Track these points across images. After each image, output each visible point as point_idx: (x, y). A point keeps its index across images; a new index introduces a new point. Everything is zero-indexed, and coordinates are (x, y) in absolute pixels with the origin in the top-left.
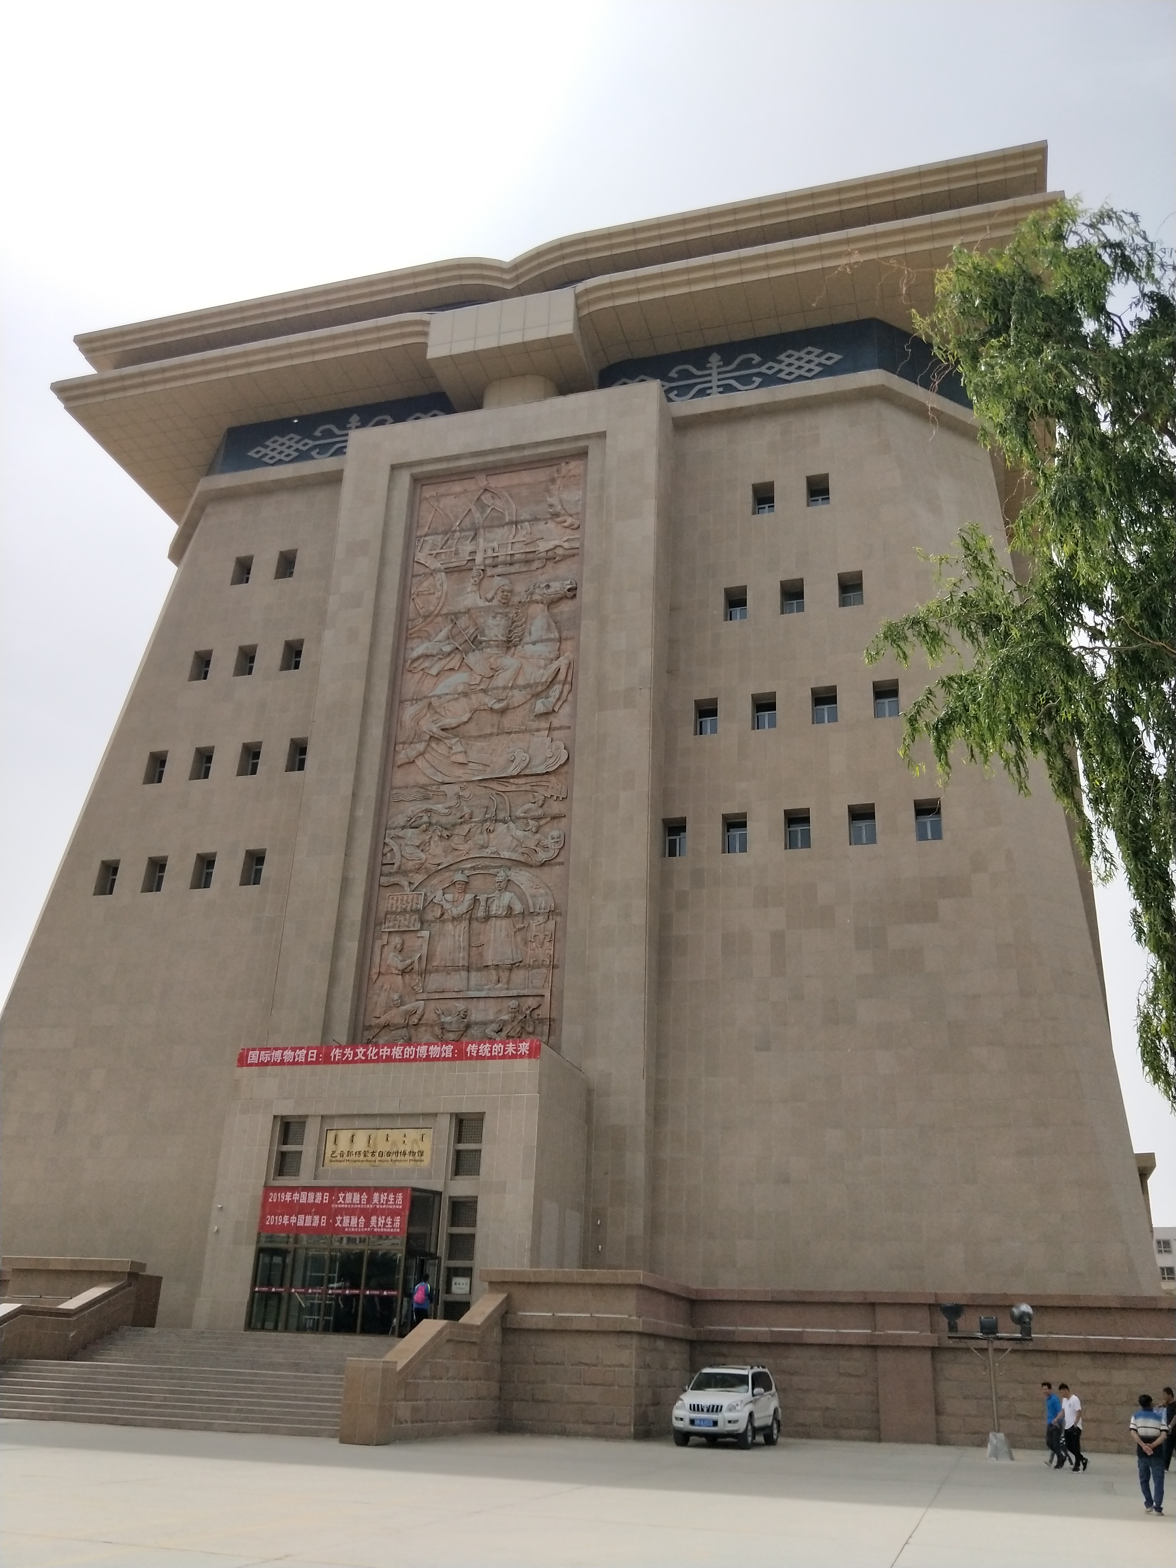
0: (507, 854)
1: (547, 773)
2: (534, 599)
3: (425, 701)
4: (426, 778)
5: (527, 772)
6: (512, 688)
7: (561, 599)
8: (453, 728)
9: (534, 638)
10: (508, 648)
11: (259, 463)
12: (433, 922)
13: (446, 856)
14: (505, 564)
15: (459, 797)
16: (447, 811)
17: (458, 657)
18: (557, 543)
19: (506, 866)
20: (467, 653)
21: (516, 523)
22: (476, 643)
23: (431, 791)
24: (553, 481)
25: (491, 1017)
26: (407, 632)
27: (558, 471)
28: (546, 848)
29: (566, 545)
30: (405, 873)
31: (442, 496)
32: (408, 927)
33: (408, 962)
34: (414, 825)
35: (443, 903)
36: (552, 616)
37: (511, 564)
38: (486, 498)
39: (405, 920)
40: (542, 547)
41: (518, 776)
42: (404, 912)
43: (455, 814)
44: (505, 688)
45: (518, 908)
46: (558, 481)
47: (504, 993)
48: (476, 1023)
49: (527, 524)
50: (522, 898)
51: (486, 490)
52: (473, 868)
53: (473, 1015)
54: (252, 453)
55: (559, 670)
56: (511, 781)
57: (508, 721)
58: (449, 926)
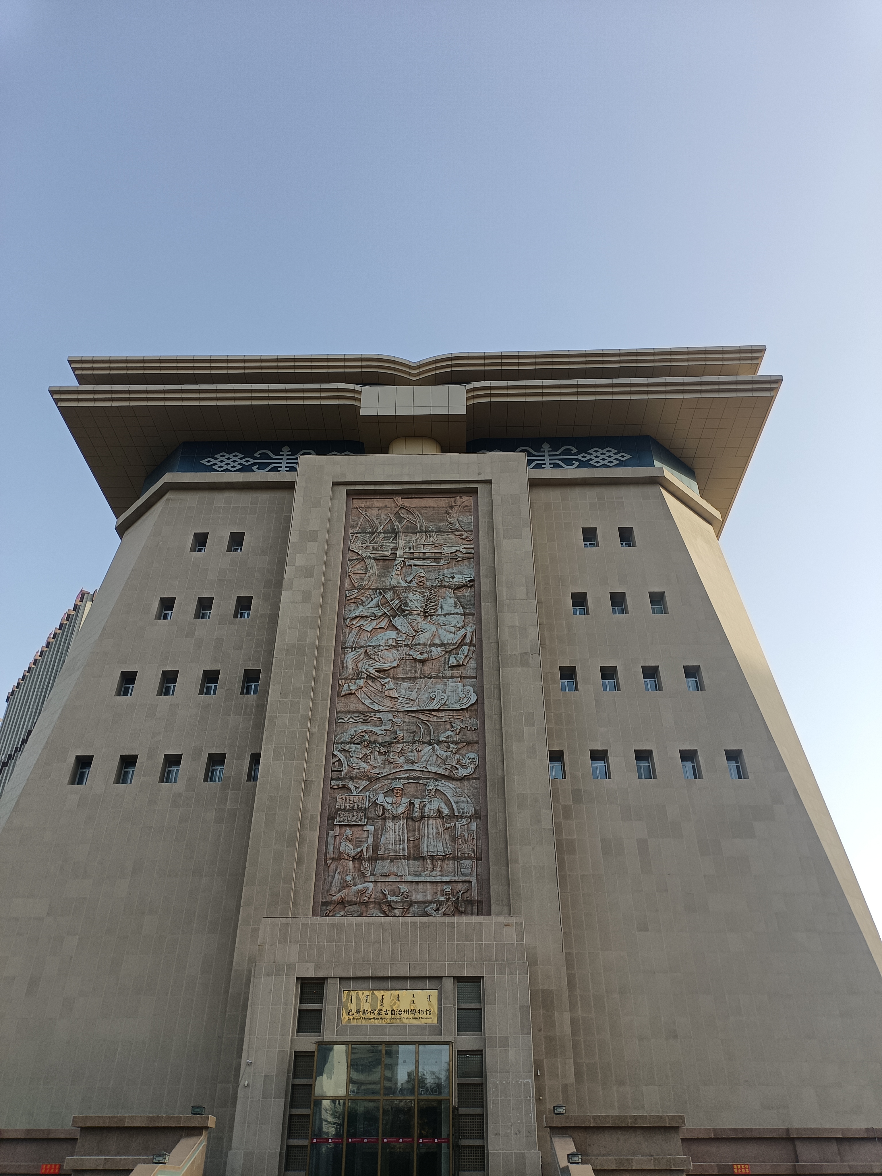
0: (434, 769)
1: (462, 709)
2: (443, 584)
3: (363, 650)
4: (366, 707)
5: (446, 707)
6: (430, 645)
7: (462, 587)
8: (385, 671)
9: (445, 611)
10: (426, 617)
11: (210, 469)
12: (375, 819)
13: (384, 768)
14: (419, 558)
15: (393, 722)
16: (383, 732)
17: (386, 620)
18: (457, 548)
19: (433, 778)
20: (394, 617)
21: (426, 532)
22: (402, 611)
23: (370, 717)
24: (452, 507)
25: (429, 898)
26: (346, 598)
27: (455, 502)
28: (464, 767)
29: (464, 551)
30: (352, 778)
31: (368, 508)
32: (355, 821)
33: (359, 850)
34: (356, 742)
35: (385, 804)
36: (458, 598)
37: (424, 559)
38: (403, 513)
39: (353, 816)
40: (446, 550)
41: (438, 710)
42: (352, 810)
43: (390, 736)
44: (425, 645)
45: (446, 811)
46: (456, 508)
47: (438, 879)
48: (416, 903)
49: (433, 533)
50: (448, 803)
51: (401, 508)
52: (408, 778)
53: (414, 896)
54: (204, 462)
55: (466, 635)
56: (433, 713)
57: (427, 668)
58: (390, 824)
